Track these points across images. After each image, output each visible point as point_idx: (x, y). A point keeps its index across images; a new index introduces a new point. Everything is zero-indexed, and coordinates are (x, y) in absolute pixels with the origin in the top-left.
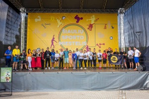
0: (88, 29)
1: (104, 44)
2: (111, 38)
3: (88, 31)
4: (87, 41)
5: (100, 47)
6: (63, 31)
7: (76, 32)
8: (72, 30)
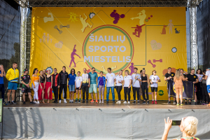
0: (134, 34)
1: (161, 61)
2: (174, 50)
3: (133, 37)
4: (132, 55)
5: (154, 66)
6: (90, 37)
7: (112, 40)
8: (106, 37)
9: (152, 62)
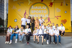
0: (50, 6)
1: (60, 16)
2: (66, 12)
4: (49, 14)
5: (58, 19)
6: (32, 7)
7: (41, 8)
8: (38, 7)
9: (57, 17)
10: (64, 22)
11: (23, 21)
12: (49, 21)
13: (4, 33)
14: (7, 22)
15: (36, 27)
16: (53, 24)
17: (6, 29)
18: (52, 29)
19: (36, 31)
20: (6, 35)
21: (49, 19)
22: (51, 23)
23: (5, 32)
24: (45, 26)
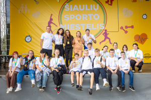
0: (107, 2)
1: (132, 27)
2: (145, 17)
3: (106, 6)
4: (105, 23)
5: (126, 32)
6: (65, 6)
7: (86, 9)
8: (80, 6)
9: (124, 28)
10: (141, 39)
11: (46, 39)
12: (106, 38)
13: (3, 70)
14: (8, 43)
15: (76, 54)
16: (115, 44)
17: (6, 59)
18: (113, 56)
19: (76, 61)
20: (5, 74)
21: (106, 34)
22: (110, 43)
23: (5, 67)
24: (96, 49)
